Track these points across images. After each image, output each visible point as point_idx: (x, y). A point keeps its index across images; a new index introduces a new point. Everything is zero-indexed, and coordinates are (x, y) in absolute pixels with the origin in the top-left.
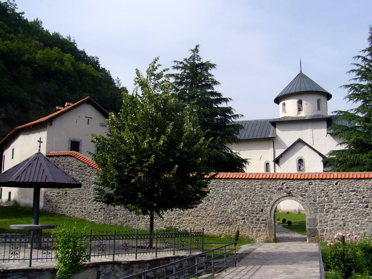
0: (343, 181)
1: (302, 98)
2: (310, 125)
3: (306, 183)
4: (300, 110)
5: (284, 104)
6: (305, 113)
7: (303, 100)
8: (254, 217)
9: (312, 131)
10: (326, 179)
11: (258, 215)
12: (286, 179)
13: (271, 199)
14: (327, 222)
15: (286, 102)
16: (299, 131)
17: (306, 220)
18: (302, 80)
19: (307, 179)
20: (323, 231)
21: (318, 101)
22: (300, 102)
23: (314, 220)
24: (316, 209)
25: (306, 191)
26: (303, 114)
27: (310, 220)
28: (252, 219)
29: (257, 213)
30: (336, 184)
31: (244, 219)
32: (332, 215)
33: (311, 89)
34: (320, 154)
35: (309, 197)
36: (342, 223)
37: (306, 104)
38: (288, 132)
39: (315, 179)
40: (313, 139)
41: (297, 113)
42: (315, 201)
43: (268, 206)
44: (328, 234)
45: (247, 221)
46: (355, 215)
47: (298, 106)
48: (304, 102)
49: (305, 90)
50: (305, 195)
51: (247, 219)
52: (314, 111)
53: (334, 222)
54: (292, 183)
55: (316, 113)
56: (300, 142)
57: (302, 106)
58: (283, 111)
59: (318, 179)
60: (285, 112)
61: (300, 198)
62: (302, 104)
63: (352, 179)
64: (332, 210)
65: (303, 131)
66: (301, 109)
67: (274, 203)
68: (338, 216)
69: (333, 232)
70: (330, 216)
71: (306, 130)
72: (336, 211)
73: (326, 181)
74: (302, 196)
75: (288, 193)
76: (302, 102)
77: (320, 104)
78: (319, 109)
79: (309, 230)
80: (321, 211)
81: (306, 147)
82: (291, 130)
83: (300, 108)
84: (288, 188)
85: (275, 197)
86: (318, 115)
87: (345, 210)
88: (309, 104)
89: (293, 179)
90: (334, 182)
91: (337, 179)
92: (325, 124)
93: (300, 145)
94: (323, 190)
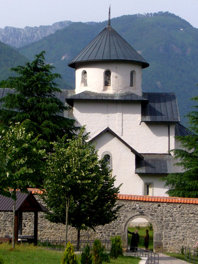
0: (185, 205)
1: (110, 67)
2: (120, 107)
3: (156, 205)
4: (107, 83)
5: (85, 72)
6: (113, 90)
7: (113, 72)
8: (110, 231)
9: (122, 115)
10: (172, 203)
11: (114, 230)
12: (139, 201)
13: (125, 216)
14: (170, 237)
15: (87, 70)
16: (105, 115)
17: (154, 236)
18: (112, 40)
19: (157, 202)
20: (167, 244)
21: (132, 73)
22: (107, 74)
23: (160, 235)
24: (163, 226)
25: (156, 211)
26: (110, 91)
27: (157, 235)
28: (109, 233)
29: (114, 228)
30: (180, 207)
31: (102, 232)
32: (175, 232)
33: (124, 56)
34: (133, 151)
35: (157, 216)
36: (181, 238)
37: (116, 77)
38: (89, 114)
39: (163, 202)
40: (122, 126)
41: (102, 88)
42: (162, 220)
43: (123, 223)
44: (170, 246)
45: (104, 235)
46: (193, 232)
47: (105, 78)
48: (113, 75)
49: (116, 58)
50: (154, 215)
51: (105, 233)
52: (125, 88)
53: (176, 237)
54: (144, 204)
55: (127, 90)
56: (108, 132)
57: (109, 79)
58: (82, 82)
59: (166, 202)
60: (86, 85)
61: (150, 217)
62: (110, 76)
63: (192, 204)
64: (175, 228)
65: (110, 115)
66: (108, 83)
67: (128, 220)
68: (179, 232)
69: (174, 245)
70: (173, 232)
71: (114, 113)
72: (178, 228)
73: (172, 204)
74: (152, 215)
75: (140, 213)
76: (110, 74)
77: (133, 77)
78: (132, 85)
79: (156, 243)
80: (167, 228)
81: (115, 138)
82: (94, 112)
83: (107, 81)
84: (140, 208)
85: (129, 215)
86: (132, 94)
87: (185, 228)
88: (120, 77)
89: (145, 201)
90: (178, 206)
91: (180, 203)
92: (139, 108)
93: (107, 136)
94: (169, 211)
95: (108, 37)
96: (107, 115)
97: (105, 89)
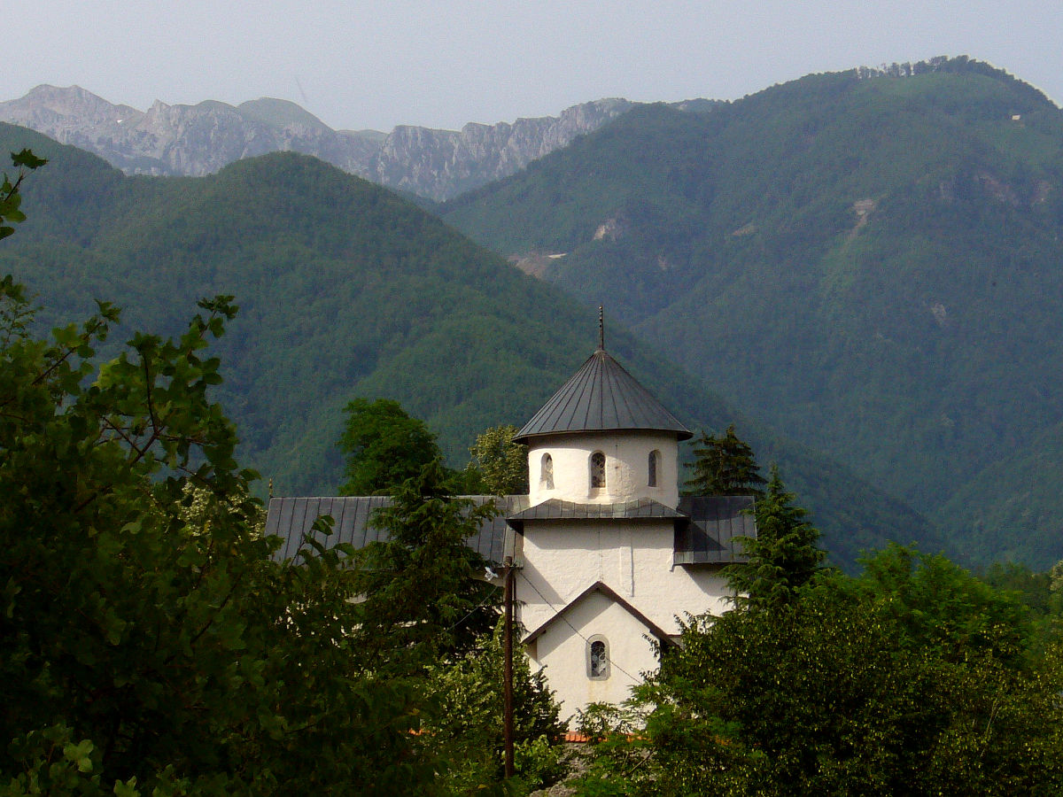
1: (603, 446)
2: (625, 533)
4: (596, 482)
5: (548, 458)
6: (611, 495)
7: (608, 455)
9: (632, 552)
15: (554, 452)
16: (593, 552)
18: (605, 384)
21: (653, 457)
22: (597, 460)
26: (605, 498)
33: (635, 424)
37: (616, 468)
38: (559, 552)
40: (633, 576)
41: (587, 493)
47: (592, 469)
48: (610, 462)
49: (616, 427)
52: (637, 490)
55: (643, 496)
56: (601, 593)
57: (602, 472)
58: (543, 479)
60: (551, 485)
62: (603, 466)
65: (604, 552)
66: (599, 481)
71: (615, 547)
76: (604, 460)
77: (657, 465)
78: (652, 482)
81: (616, 605)
82: (570, 547)
83: (598, 477)
86: (653, 504)
88: (625, 467)
92: (670, 535)
93: (598, 600)
95: (598, 376)
96: (597, 552)
97: (592, 495)
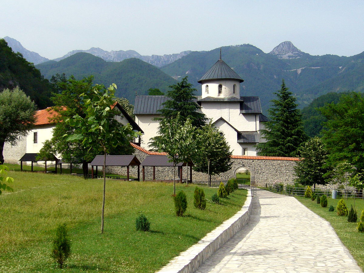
0: (267, 160)
1: (222, 83)
2: (228, 105)
3: (251, 161)
4: (220, 92)
5: (207, 86)
6: (224, 95)
8: (226, 175)
9: (229, 110)
10: (260, 159)
11: (228, 175)
12: (242, 159)
13: (235, 167)
14: (259, 178)
15: (209, 85)
17: (251, 178)
18: (222, 67)
19: (252, 159)
20: (258, 182)
21: (234, 86)
22: (220, 86)
23: (254, 177)
24: (255, 173)
25: (251, 164)
26: (222, 96)
27: (252, 177)
28: (225, 177)
29: (228, 174)
30: (265, 162)
31: (222, 176)
32: (262, 175)
33: (230, 76)
34: (236, 130)
35: (252, 167)
36: (266, 179)
37: (225, 88)
38: (210, 110)
39: (255, 159)
40: (229, 116)
41: (218, 95)
42: (255, 169)
43: (233, 171)
44: (260, 183)
45: (223, 178)
46: (272, 175)
47: (219, 89)
48: (223, 87)
49: (225, 78)
50: (250, 166)
51: (223, 176)
52: (230, 94)
53: (263, 178)
54: (245, 161)
55: (232, 96)
56: (222, 120)
57: (221, 89)
58: (206, 91)
59: (257, 159)
60: (208, 93)
61: (248, 167)
62: (221, 88)
63: (271, 160)
64: (262, 173)
65: (222, 110)
66: (221, 92)
67: (236, 170)
68: (265, 176)
69: (262, 182)
70: (261, 176)
71: (225, 109)
72: (264, 173)
73: (260, 160)
74: (249, 166)
75: (243, 165)
76: (222, 86)
77: (235, 88)
78: (234, 93)
79: (252, 182)
80: (257, 174)
81: (226, 123)
82: (213, 109)
84: (243, 163)
85: (237, 167)
86: (234, 98)
87: (267, 173)
88: (227, 88)
89: (245, 159)
90: (264, 161)
91: (265, 159)
92: (239, 106)
93: (221, 122)
94: (258, 164)
95: (220, 66)
96: (220, 110)
97: (219, 96)
